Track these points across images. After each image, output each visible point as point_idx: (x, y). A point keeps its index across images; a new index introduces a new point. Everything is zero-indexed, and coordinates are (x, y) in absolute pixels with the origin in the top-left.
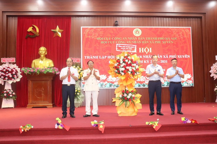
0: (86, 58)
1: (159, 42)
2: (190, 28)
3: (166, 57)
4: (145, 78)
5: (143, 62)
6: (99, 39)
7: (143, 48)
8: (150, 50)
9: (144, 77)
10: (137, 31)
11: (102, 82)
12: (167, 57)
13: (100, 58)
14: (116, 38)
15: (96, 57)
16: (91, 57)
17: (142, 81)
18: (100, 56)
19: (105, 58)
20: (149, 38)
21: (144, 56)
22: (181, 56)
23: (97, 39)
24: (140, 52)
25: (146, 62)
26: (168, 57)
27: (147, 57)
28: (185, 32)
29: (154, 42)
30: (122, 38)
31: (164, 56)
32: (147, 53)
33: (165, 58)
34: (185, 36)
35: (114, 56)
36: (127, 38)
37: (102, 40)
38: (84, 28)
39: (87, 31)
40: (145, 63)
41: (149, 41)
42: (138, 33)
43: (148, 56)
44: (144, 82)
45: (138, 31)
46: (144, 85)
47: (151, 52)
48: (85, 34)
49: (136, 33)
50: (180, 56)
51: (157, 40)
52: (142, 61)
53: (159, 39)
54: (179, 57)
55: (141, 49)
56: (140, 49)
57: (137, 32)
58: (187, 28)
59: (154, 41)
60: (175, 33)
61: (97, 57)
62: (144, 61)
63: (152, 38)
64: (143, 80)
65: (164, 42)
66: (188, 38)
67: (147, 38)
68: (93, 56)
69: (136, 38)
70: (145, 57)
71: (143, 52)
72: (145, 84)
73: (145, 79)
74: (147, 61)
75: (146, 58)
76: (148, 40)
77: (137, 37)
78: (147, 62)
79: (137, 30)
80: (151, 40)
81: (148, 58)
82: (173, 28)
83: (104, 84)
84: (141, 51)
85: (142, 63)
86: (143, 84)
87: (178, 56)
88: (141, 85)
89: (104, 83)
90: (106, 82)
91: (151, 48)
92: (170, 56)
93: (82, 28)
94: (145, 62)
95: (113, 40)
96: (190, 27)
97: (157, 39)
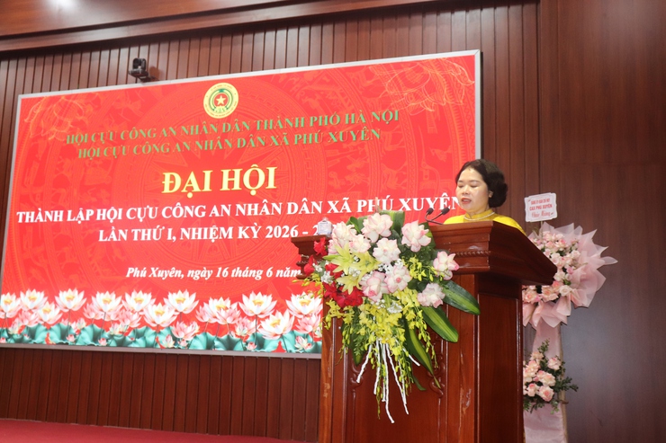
0: (20, 221)
1: (313, 138)
2: (471, 58)
3: (339, 206)
4: (239, 308)
5: (235, 233)
6: (73, 140)
7: (237, 172)
8: (269, 177)
9: (235, 306)
10: (218, 97)
11: (66, 322)
12: (346, 207)
13: (69, 219)
14: (136, 133)
15: (56, 216)
16: (40, 215)
17: (221, 322)
18: (70, 212)
19: (88, 219)
20: (269, 124)
21: (239, 206)
22: (415, 200)
23: (66, 142)
24: (225, 187)
25: (246, 236)
26: (349, 211)
27: (252, 210)
28: (447, 77)
29: (291, 139)
30: (159, 132)
31: (331, 203)
32: (253, 193)
33: (336, 211)
34: (446, 100)
35: (120, 210)
36: (179, 131)
37: (83, 146)
38: (27, 99)
39: (38, 111)
40: (243, 239)
41: (267, 134)
42: (226, 102)
43: (256, 205)
44: (232, 327)
45: (224, 96)
46: (230, 345)
47: (271, 185)
48: (28, 124)
49: (216, 103)
50: (410, 204)
51: (306, 130)
52: (230, 229)
53: (316, 123)
54: (408, 209)
55: (232, 175)
56: (226, 172)
57: (221, 100)
58: (456, 59)
59: (292, 132)
60: (391, 88)
61: (58, 216)
62: (241, 228)
63: (283, 123)
64: (229, 321)
65: (337, 136)
66: (457, 108)
67: (262, 124)
68: (47, 213)
69: (212, 126)
70: (243, 212)
71: (237, 187)
72: (235, 338)
73: (238, 313)
74: (253, 228)
75: (249, 214)
76: (263, 133)
77: (218, 122)
78: (250, 232)
79: (221, 90)
80: (276, 132)
81: (256, 213)
82: (387, 65)
83: (74, 331)
84: (231, 184)
85: (230, 237)
86: (224, 337)
87: (402, 200)
88: (217, 343)
89: (75, 327)
90: (82, 324)
91: (272, 170)
92: (360, 202)
93: (23, 100)
94: (242, 233)
95: (123, 143)
96: (476, 53)
97: (307, 122)
